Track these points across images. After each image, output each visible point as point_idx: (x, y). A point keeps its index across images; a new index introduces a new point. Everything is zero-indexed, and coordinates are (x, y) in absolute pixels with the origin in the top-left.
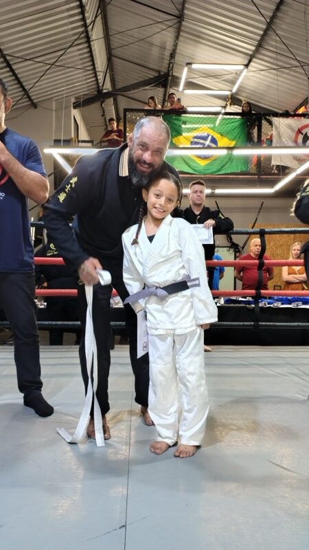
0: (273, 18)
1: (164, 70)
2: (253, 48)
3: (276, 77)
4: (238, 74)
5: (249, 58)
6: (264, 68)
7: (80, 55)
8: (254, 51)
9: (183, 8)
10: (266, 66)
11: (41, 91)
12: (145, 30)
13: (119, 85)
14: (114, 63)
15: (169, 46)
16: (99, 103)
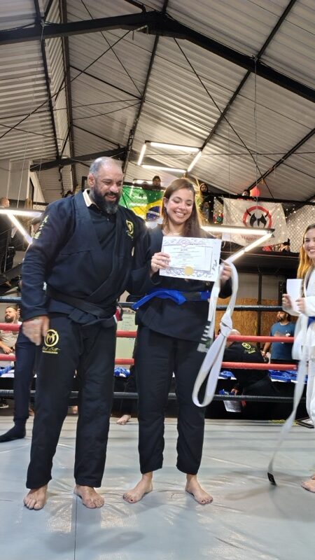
0: (227, 109)
1: (123, 144)
2: (208, 134)
3: (228, 162)
4: (193, 156)
5: (204, 142)
6: (217, 153)
7: (41, 121)
8: (208, 137)
9: (145, 91)
10: (220, 151)
12: (107, 106)
15: (130, 123)
16: (57, 168)
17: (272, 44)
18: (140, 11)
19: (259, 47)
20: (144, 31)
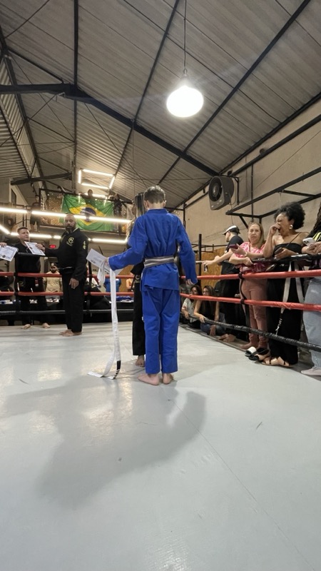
0: (124, 152)
1: (71, 170)
2: (117, 166)
4: (111, 178)
5: (116, 171)
7: (11, 152)
9: (76, 137)
10: (125, 177)
12: (55, 145)
13: (45, 175)
15: (72, 157)
16: (30, 184)
17: (142, 112)
18: (61, 82)
19: (135, 113)
20: (63, 95)
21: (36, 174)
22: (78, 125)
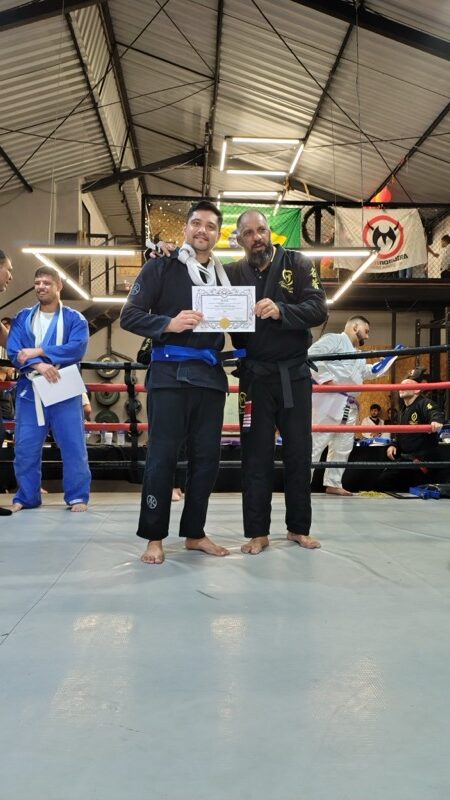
0: (329, 82)
2: (310, 118)
4: (294, 150)
5: (306, 130)
6: (327, 143)
7: (86, 124)
8: (311, 122)
9: (217, 67)
11: (37, 170)
12: (171, 93)
13: (146, 162)
14: (137, 133)
15: (205, 113)
21: (129, 163)
22: (224, 40)
